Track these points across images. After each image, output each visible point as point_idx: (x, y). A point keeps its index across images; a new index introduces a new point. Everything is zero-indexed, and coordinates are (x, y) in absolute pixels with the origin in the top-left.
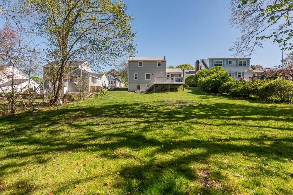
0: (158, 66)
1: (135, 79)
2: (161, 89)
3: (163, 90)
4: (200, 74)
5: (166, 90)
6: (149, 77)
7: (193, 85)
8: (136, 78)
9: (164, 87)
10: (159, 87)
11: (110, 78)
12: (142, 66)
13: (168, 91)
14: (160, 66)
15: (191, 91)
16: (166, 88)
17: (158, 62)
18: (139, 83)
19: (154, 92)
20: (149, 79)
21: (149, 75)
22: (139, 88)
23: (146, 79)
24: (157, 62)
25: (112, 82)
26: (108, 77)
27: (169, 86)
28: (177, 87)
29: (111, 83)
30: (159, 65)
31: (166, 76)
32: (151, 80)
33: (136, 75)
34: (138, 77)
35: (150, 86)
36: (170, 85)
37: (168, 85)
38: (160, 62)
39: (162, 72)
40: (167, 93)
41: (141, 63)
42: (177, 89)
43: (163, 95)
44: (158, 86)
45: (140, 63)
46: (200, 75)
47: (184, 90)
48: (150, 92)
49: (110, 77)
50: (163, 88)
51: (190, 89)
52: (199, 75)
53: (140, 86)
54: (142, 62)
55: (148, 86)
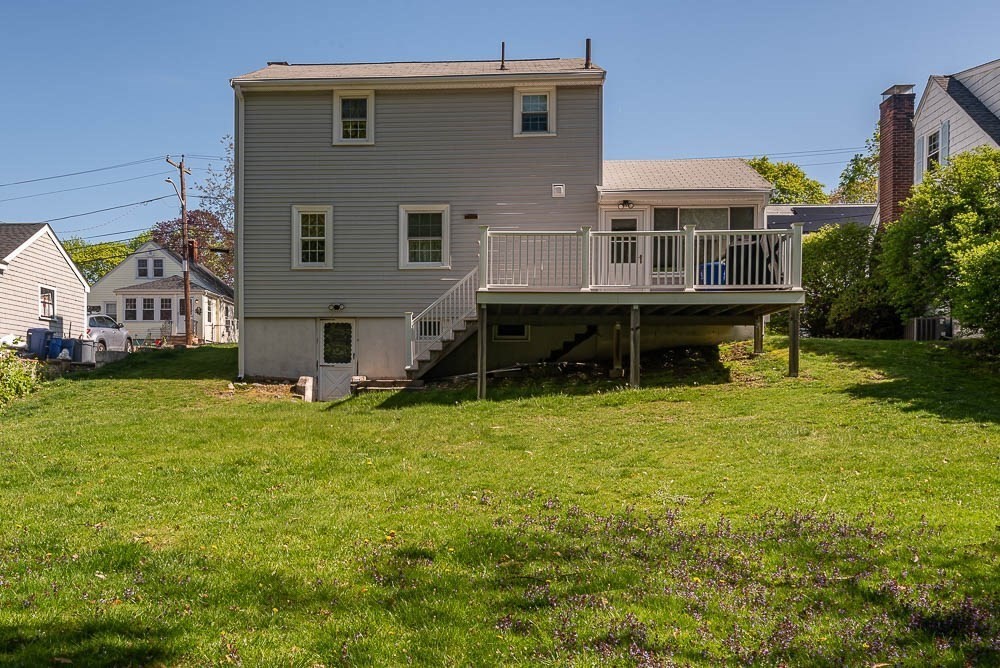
0: (525, 128)
1: (297, 262)
2: (555, 356)
3: (572, 369)
4: (958, 200)
5: (606, 363)
6: (438, 245)
7: (860, 314)
8: (313, 252)
9: (580, 338)
10: (538, 341)
11: (159, 273)
12: (370, 139)
13: (622, 381)
14: (544, 128)
15: (875, 377)
16: (604, 342)
17: (523, 89)
18: (337, 302)
19: (482, 385)
20: (437, 257)
21: (439, 215)
22: (338, 343)
23: (404, 261)
24: (511, 90)
25: (166, 303)
26: (142, 263)
27: (635, 320)
28: (709, 334)
29: (157, 314)
30: (535, 122)
31: (606, 228)
32: (458, 272)
33: (313, 223)
34: (328, 237)
35: (447, 334)
36: (643, 308)
37: (622, 311)
38: (539, 88)
39: (559, 191)
40: (609, 395)
41: (354, 109)
42: (710, 352)
43: (564, 424)
44: (518, 330)
45: (345, 102)
46: (961, 209)
47: (794, 369)
48: (438, 388)
49: (158, 263)
50: (568, 346)
51: (861, 360)
52: (948, 213)
53: (349, 326)
54: (363, 102)
55: (429, 328)
